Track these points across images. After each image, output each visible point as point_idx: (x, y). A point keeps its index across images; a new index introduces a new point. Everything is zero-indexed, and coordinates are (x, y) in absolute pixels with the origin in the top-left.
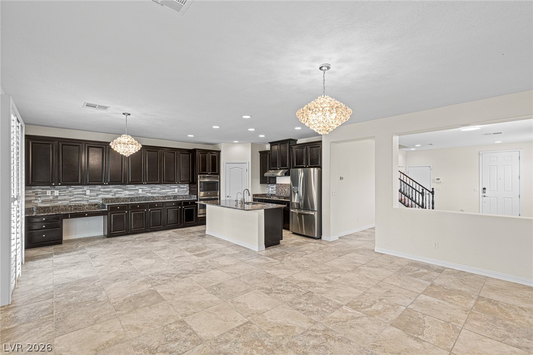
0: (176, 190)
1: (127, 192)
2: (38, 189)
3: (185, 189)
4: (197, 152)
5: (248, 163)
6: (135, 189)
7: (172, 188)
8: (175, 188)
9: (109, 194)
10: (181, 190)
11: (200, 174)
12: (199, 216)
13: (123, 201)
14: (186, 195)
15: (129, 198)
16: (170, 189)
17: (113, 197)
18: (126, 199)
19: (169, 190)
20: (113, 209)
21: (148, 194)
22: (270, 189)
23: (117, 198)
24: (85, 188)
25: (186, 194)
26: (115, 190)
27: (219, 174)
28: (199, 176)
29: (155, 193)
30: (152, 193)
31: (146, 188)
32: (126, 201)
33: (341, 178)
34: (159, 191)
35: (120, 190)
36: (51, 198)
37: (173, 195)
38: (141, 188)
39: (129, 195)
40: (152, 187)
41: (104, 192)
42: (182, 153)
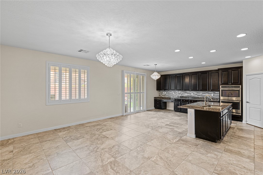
0: (212, 95)
1: (186, 94)
2: (161, 91)
6: (190, 93)
7: (210, 93)
8: (211, 93)
10: (216, 95)
13: (185, 98)
14: (215, 98)
15: (187, 97)
16: (208, 94)
17: (181, 96)
18: (186, 97)
21: (196, 96)
23: (182, 96)
24: (173, 91)
26: (182, 93)
28: (221, 86)
29: (199, 95)
30: (198, 95)
31: (195, 93)
32: (186, 98)
34: (201, 94)
35: (184, 93)
36: (164, 94)
38: (192, 93)
39: (187, 95)
40: (198, 92)
41: (178, 93)
42: (212, 73)
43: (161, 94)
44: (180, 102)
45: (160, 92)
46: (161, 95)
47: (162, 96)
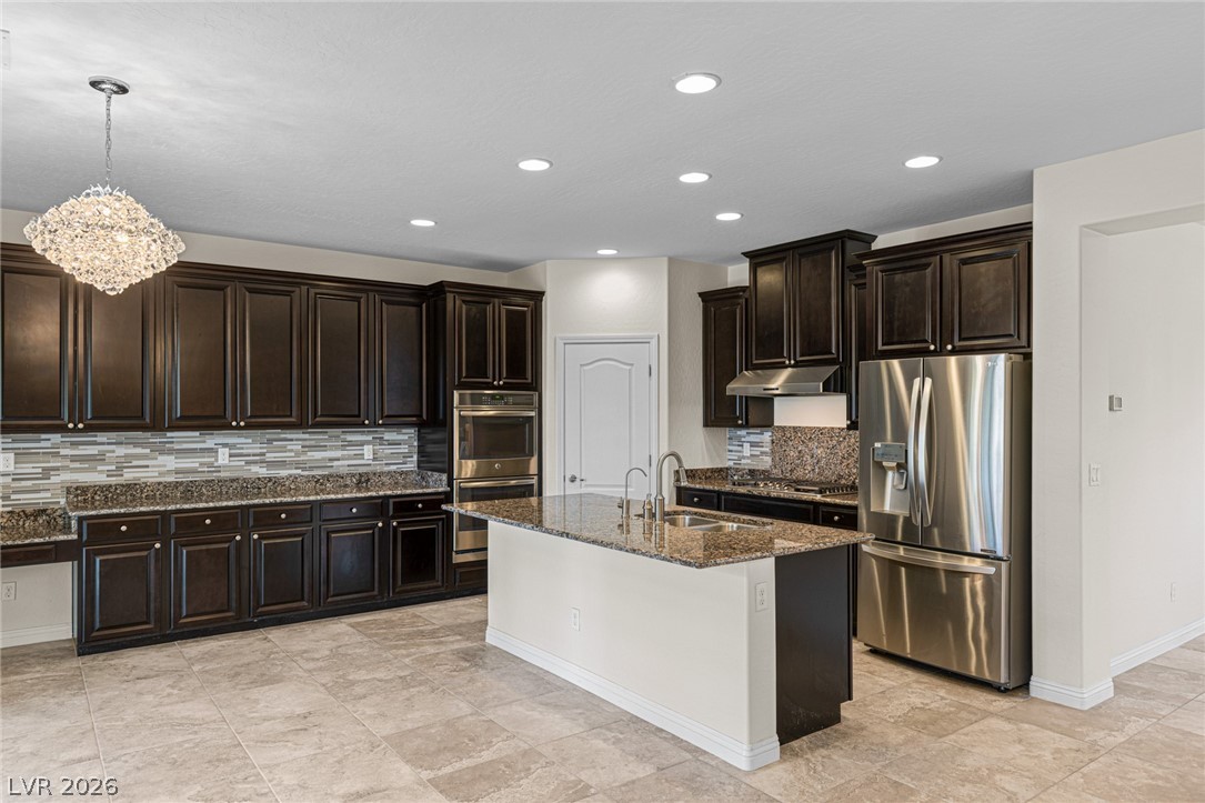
1: (171, 462)
3: (404, 449)
4: (450, 297)
5: (654, 342)
6: (203, 450)
7: (351, 444)
8: (362, 444)
9: (93, 470)
10: (388, 450)
11: (462, 386)
12: (458, 559)
13: (151, 499)
14: (406, 473)
15: (177, 485)
16: (343, 447)
17: (113, 480)
18: (164, 490)
19: (338, 454)
20: (100, 532)
21: (255, 469)
22: (747, 450)
23: (129, 487)
25: (405, 468)
26: (121, 451)
27: (535, 385)
28: (456, 394)
29: (282, 464)
30: (271, 464)
31: (248, 443)
32: (165, 498)
33: (1114, 403)
34: (297, 455)
35: (139, 451)
37: (354, 470)
38: (225, 445)
39: (177, 472)
40: (270, 441)
41: (74, 459)
42: (388, 303)
44: (165, 545)
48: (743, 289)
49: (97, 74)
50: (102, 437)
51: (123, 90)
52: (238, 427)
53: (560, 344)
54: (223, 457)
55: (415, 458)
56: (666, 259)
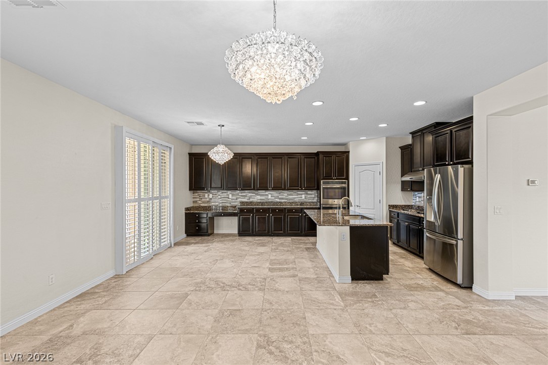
0: (303, 196)
1: (259, 197)
2: (200, 193)
3: (313, 196)
4: (321, 156)
5: (381, 164)
6: (265, 195)
7: (299, 194)
8: (302, 194)
9: (245, 198)
10: (309, 196)
11: (323, 179)
13: (255, 205)
14: (314, 202)
15: (260, 202)
16: (297, 195)
17: (248, 201)
18: (258, 203)
19: (296, 197)
20: (242, 210)
21: (276, 199)
22: (418, 199)
23: (251, 202)
24: (229, 192)
25: (313, 201)
26: (250, 194)
27: (347, 178)
28: (322, 181)
29: (282, 199)
30: (280, 199)
31: (275, 193)
32: (258, 205)
33: (529, 182)
34: (286, 196)
35: (253, 195)
36: (208, 199)
37: (299, 201)
38: (270, 194)
39: (260, 199)
40: (280, 193)
41: (241, 196)
42: (306, 158)
43: (198, 199)
44: (253, 215)
45: (197, 194)
46: (200, 202)
47: (201, 205)
48: (410, 145)
49: (219, 124)
50: (246, 191)
51: (223, 126)
52: (270, 190)
53: (354, 166)
54: (270, 197)
55: (316, 198)
56: (385, 138)
